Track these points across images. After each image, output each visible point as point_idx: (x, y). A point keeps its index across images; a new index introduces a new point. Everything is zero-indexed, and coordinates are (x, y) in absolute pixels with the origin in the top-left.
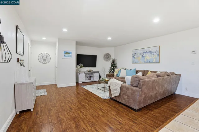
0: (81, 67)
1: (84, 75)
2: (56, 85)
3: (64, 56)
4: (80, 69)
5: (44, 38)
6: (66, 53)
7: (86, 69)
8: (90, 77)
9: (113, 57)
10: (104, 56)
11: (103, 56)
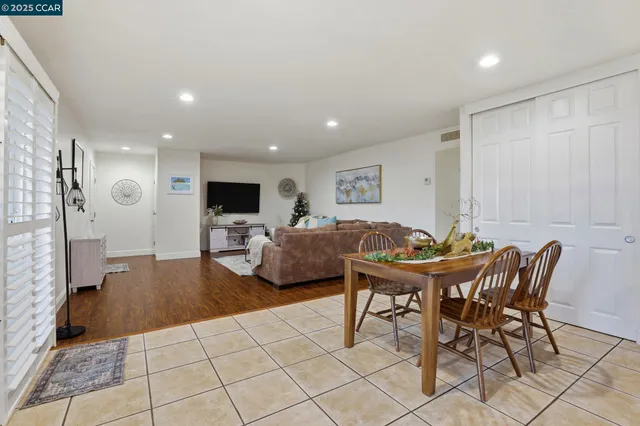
0: (217, 214)
1: (225, 233)
2: (154, 256)
3: (170, 187)
4: (215, 219)
5: (126, 148)
6: (175, 181)
7: (231, 219)
8: (243, 238)
9: (301, 189)
10: (280, 186)
11: (277, 185)
